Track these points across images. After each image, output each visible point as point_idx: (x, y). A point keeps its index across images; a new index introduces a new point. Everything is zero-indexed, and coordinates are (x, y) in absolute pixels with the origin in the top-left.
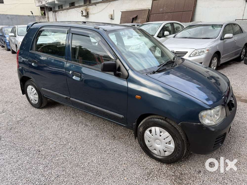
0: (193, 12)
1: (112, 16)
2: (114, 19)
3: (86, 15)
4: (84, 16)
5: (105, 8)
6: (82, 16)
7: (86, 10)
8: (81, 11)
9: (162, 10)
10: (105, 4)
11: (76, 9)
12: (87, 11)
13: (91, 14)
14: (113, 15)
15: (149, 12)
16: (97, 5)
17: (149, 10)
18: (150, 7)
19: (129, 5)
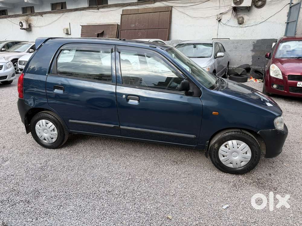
0: (169, 30)
1: (67, 30)
2: (70, 34)
3: (28, 27)
4: (24, 29)
5: (56, 21)
6: (21, 29)
7: (27, 21)
8: (19, 22)
9: (134, 25)
10: (57, 15)
11: (9, 19)
12: (29, 22)
13: (35, 27)
14: (69, 30)
15: (118, 28)
16: (43, 15)
17: (118, 25)
18: (118, 22)
19: (91, 18)
